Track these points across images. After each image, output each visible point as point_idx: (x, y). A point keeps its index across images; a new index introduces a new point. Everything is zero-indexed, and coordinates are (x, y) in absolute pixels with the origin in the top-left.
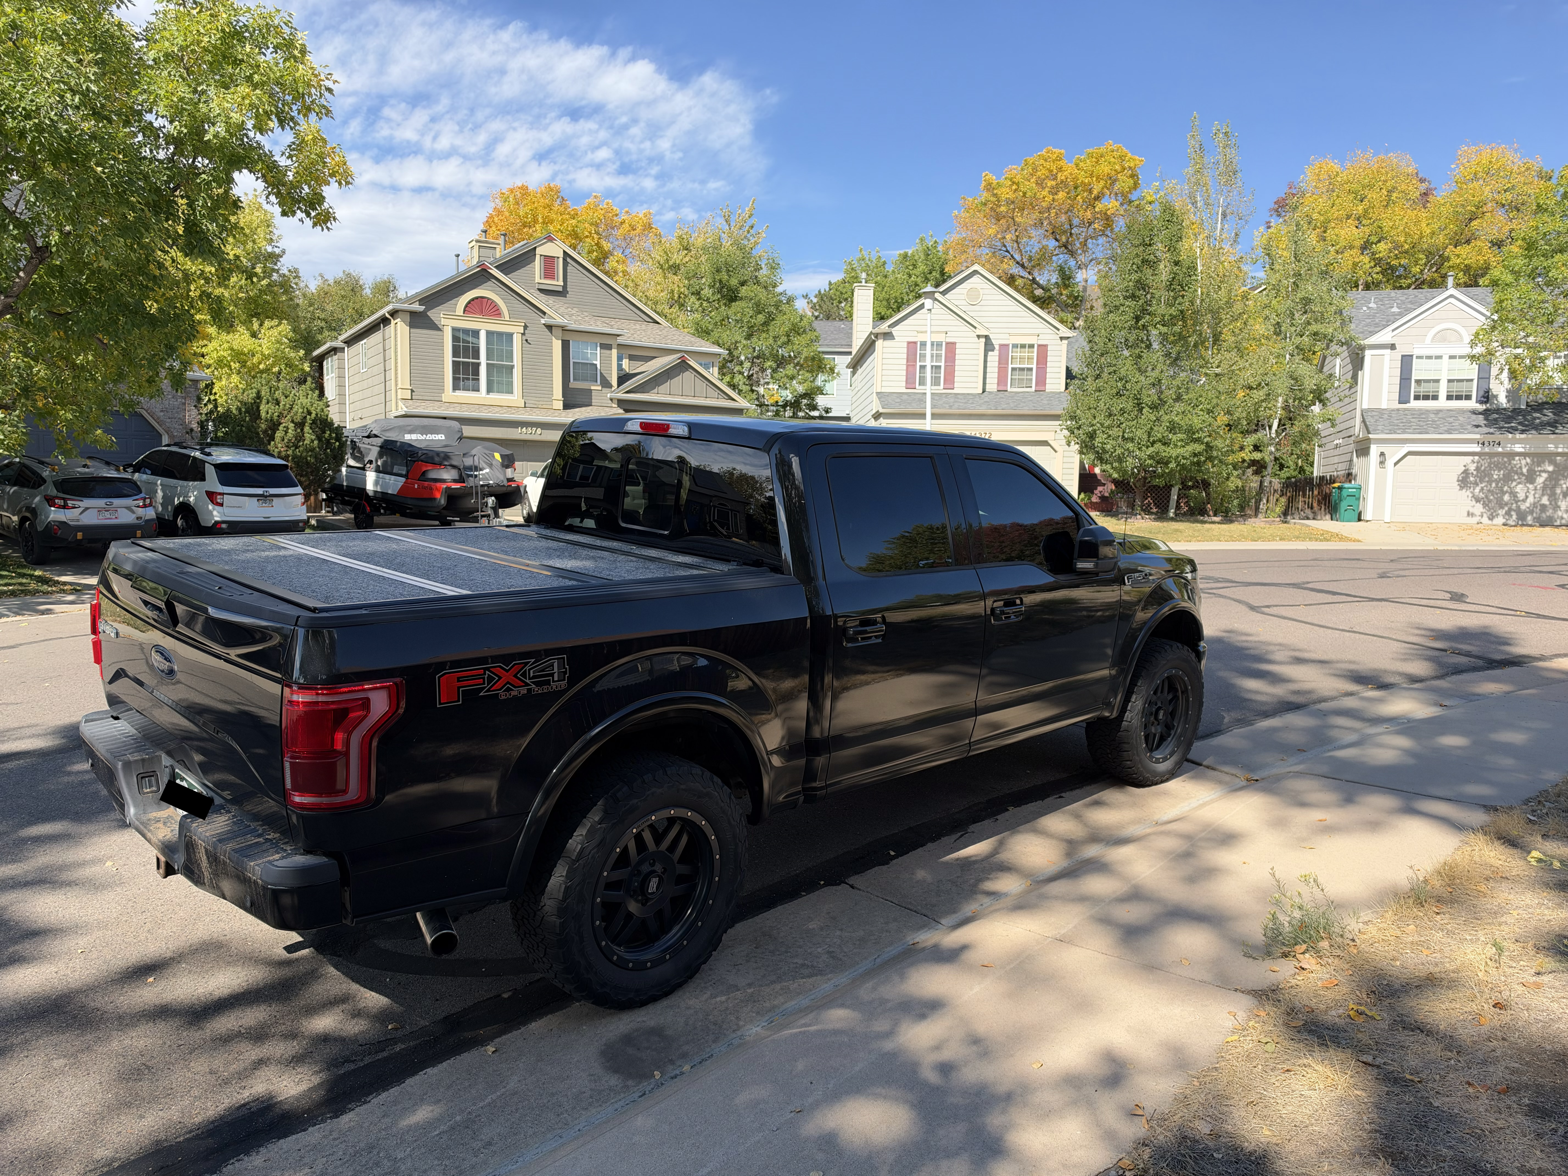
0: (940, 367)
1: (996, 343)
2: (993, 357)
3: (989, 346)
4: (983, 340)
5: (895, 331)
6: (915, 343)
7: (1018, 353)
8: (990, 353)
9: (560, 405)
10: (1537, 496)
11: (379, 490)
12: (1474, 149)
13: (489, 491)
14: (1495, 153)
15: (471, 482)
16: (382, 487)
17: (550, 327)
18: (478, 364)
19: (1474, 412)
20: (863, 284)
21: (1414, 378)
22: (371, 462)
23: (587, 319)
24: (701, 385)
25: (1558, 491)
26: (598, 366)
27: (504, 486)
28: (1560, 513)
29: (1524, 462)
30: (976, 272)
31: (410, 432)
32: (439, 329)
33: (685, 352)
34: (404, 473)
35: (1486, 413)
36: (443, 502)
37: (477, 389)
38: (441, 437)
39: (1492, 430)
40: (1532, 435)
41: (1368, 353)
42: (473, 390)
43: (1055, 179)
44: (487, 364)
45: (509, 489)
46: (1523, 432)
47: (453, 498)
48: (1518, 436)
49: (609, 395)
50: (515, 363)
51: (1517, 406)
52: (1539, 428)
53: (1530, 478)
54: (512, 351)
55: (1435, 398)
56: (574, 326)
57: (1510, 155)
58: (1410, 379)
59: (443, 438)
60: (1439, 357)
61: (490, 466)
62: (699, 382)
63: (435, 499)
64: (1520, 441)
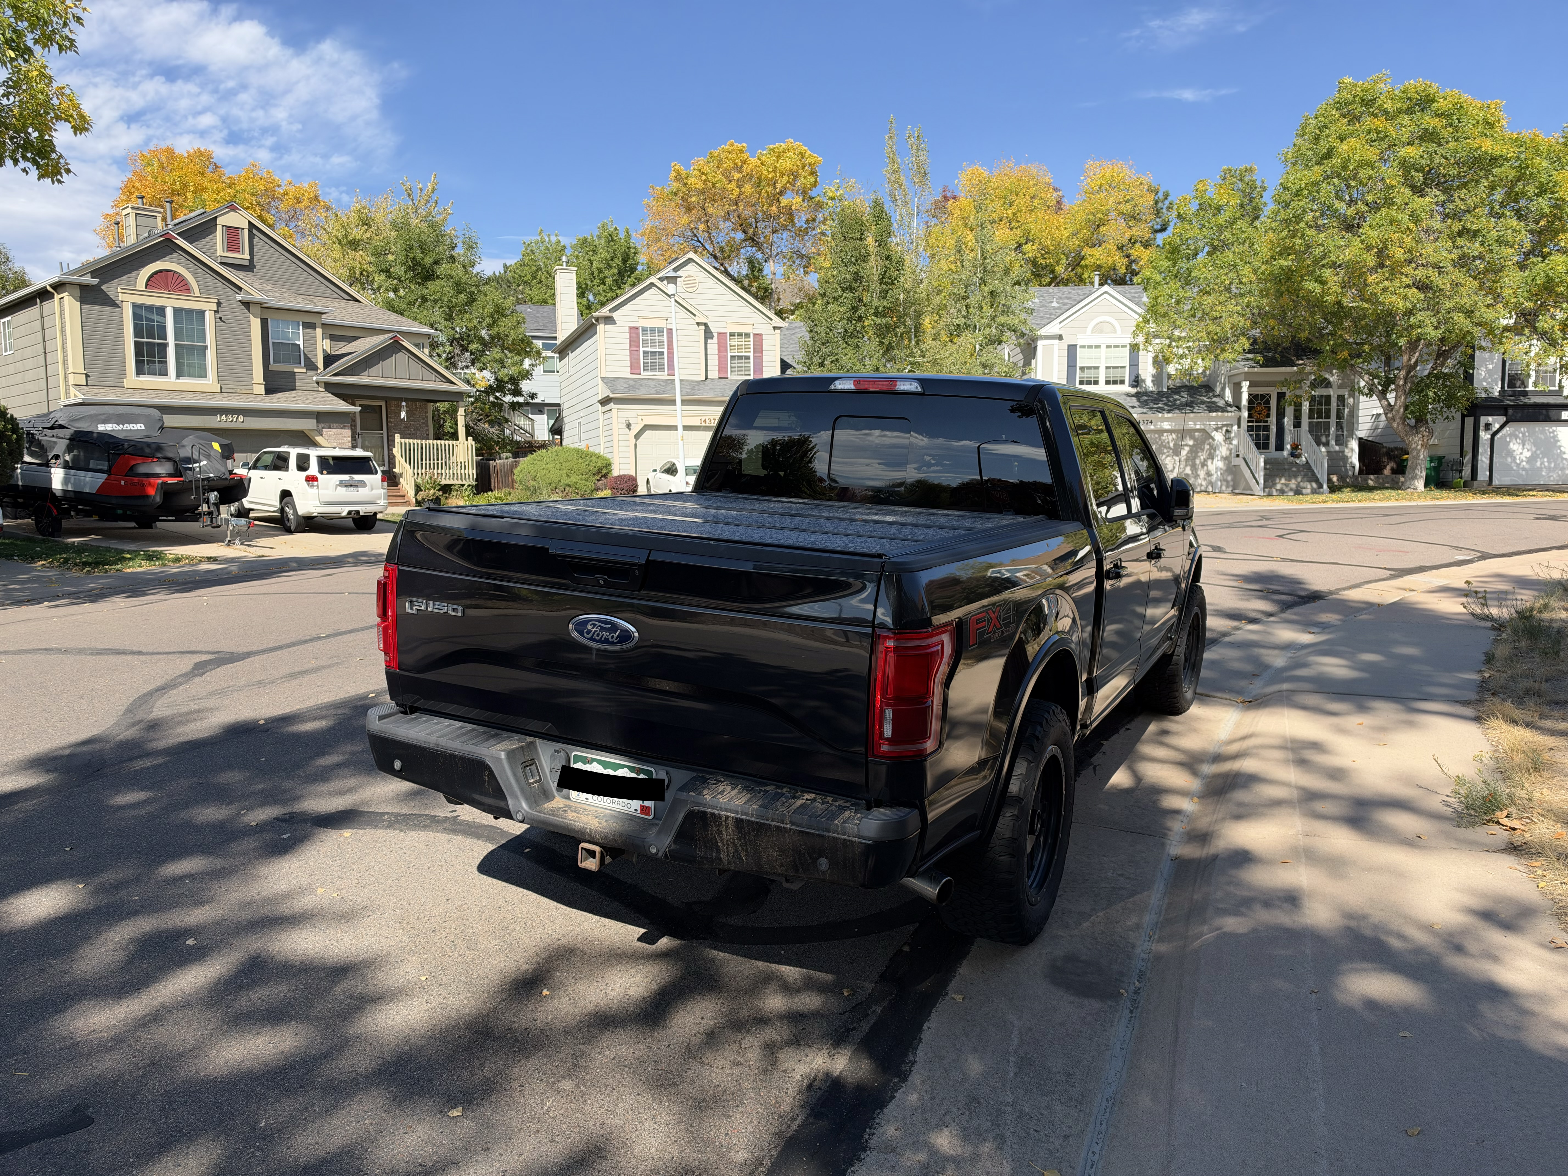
0: (663, 353)
1: (714, 331)
2: (713, 344)
3: (708, 334)
4: (703, 328)
5: (616, 315)
6: (637, 328)
7: (736, 341)
8: (709, 341)
9: (261, 389)
10: (1182, 466)
11: (70, 488)
12: (1098, 163)
13: (210, 485)
14: (1116, 169)
15: (189, 475)
16: (74, 485)
17: (246, 304)
18: (166, 345)
19: (1128, 395)
20: (565, 267)
21: (1079, 365)
22: (57, 457)
23: (285, 295)
24: (417, 367)
25: (1198, 462)
26: (302, 347)
27: (226, 479)
28: (1199, 481)
29: (1170, 438)
30: (690, 260)
31: (104, 422)
32: (117, 306)
33: (398, 332)
34: (105, 468)
35: (1137, 395)
36: (158, 499)
37: (164, 373)
38: (140, 427)
39: (1145, 411)
40: (1176, 414)
41: (1040, 343)
42: (160, 375)
43: (740, 172)
44: (176, 345)
45: (232, 482)
46: (1169, 411)
47: (168, 493)
48: (1166, 415)
49: (315, 379)
50: (208, 343)
51: (1160, 389)
52: (1181, 407)
53: (1176, 451)
54: (204, 330)
55: (1096, 383)
56: (274, 303)
57: (1126, 171)
58: (1075, 366)
59: (143, 428)
60: (1098, 347)
61: (208, 457)
62: (414, 364)
63: (148, 496)
64: (1168, 420)
